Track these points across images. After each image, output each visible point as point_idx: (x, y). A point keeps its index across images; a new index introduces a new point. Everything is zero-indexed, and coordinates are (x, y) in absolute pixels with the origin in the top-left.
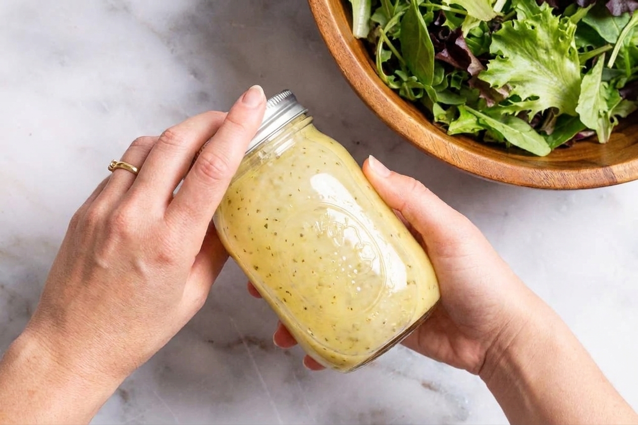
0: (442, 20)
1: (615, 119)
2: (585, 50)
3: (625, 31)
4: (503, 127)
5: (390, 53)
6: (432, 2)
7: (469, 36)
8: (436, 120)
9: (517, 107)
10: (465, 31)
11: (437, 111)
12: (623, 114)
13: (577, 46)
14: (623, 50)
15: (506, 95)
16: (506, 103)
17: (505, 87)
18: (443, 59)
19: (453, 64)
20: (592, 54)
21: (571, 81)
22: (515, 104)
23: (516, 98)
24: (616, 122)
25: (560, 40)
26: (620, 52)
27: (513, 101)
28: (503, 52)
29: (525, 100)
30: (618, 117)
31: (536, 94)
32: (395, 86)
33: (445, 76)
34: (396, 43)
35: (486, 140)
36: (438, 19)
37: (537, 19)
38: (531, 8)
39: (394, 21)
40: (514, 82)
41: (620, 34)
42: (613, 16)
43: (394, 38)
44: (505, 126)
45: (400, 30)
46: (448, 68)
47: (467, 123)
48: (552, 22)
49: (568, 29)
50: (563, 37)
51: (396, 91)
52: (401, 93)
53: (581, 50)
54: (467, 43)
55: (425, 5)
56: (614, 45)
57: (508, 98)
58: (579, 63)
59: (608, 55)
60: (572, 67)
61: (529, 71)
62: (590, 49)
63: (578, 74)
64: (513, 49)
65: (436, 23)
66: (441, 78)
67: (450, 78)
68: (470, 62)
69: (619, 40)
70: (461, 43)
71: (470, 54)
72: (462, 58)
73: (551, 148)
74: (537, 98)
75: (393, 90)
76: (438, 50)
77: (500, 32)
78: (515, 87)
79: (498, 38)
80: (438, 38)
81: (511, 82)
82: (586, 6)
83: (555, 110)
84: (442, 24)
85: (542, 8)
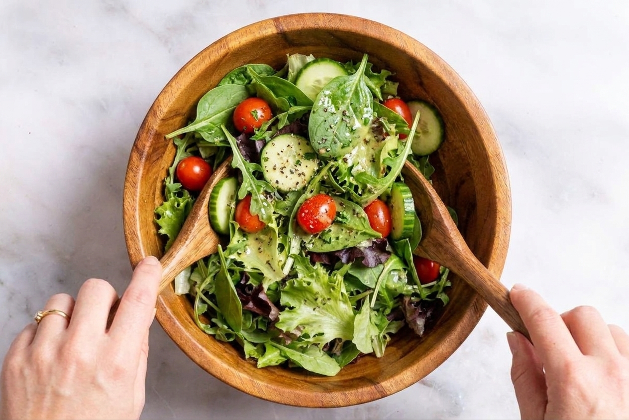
0: (247, 279)
1: (387, 336)
2: (355, 293)
3: (380, 278)
4: (301, 355)
5: (206, 306)
6: (237, 266)
7: (269, 289)
8: (247, 357)
9: (308, 342)
10: (265, 286)
11: (248, 349)
12: (393, 331)
13: (347, 292)
14: (381, 291)
15: (299, 334)
16: (299, 339)
17: (298, 328)
18: (250, 309)
19: (257, 312)
20: (360, 297)
21: (346, 318)
22: (306, 340)
23: (306, 336)
24: (388, 339)
25: (331, 290)
26: (379, 292)
27: (304, 338)
28: (290, 303)
29: (314, 336)
30: (390, 334)
31: (321, 331)
32: (211, 332)
33: (253, 321)
34: (212, 297)
35: (290, 366)
36: (244, 278)
37: (312, 277)
38: (307, 268)
39: (208, 280)
40: (304, 325)
41: (377, 281)
42: (371, 268)
43: (210, 293)
44: (302, 354)
45: (214, 286)
46: (255, 315)
47: (272, 357)
48: (323, 277)
49: (337, 282)
50: (333, 288)
51: (213, 336)
52: (217, 337)
53: (352, 294)
54: (267, 295)
55: (233, 268)
56: (374, 289)
57: (300, 336)
58: (350, 303)
59: (371, 296)
60: (346, 308)
61: (313, 315)
62: (358, 292)
63: (351, 313)
64: (298, 299)
65: (242, 282)
66: (250, 323)
67: (257, 321)
68: (271, 310)
69: (377, 285)
70: (262, 296)
71: (270, 304)
72: (264, 307)
73: (341, 368)
74: (322, 334)
75: (210, 335)
76: (245, 303)
77: (286, 288)
78: (304, 328)
79: (286, 292)
80: (245, 293)
81: (301, 324)
82: (348, 263)
83: (340, 339)
84: (247, 282)
85: (315, 268)
